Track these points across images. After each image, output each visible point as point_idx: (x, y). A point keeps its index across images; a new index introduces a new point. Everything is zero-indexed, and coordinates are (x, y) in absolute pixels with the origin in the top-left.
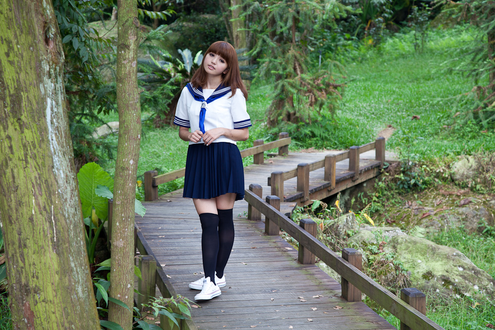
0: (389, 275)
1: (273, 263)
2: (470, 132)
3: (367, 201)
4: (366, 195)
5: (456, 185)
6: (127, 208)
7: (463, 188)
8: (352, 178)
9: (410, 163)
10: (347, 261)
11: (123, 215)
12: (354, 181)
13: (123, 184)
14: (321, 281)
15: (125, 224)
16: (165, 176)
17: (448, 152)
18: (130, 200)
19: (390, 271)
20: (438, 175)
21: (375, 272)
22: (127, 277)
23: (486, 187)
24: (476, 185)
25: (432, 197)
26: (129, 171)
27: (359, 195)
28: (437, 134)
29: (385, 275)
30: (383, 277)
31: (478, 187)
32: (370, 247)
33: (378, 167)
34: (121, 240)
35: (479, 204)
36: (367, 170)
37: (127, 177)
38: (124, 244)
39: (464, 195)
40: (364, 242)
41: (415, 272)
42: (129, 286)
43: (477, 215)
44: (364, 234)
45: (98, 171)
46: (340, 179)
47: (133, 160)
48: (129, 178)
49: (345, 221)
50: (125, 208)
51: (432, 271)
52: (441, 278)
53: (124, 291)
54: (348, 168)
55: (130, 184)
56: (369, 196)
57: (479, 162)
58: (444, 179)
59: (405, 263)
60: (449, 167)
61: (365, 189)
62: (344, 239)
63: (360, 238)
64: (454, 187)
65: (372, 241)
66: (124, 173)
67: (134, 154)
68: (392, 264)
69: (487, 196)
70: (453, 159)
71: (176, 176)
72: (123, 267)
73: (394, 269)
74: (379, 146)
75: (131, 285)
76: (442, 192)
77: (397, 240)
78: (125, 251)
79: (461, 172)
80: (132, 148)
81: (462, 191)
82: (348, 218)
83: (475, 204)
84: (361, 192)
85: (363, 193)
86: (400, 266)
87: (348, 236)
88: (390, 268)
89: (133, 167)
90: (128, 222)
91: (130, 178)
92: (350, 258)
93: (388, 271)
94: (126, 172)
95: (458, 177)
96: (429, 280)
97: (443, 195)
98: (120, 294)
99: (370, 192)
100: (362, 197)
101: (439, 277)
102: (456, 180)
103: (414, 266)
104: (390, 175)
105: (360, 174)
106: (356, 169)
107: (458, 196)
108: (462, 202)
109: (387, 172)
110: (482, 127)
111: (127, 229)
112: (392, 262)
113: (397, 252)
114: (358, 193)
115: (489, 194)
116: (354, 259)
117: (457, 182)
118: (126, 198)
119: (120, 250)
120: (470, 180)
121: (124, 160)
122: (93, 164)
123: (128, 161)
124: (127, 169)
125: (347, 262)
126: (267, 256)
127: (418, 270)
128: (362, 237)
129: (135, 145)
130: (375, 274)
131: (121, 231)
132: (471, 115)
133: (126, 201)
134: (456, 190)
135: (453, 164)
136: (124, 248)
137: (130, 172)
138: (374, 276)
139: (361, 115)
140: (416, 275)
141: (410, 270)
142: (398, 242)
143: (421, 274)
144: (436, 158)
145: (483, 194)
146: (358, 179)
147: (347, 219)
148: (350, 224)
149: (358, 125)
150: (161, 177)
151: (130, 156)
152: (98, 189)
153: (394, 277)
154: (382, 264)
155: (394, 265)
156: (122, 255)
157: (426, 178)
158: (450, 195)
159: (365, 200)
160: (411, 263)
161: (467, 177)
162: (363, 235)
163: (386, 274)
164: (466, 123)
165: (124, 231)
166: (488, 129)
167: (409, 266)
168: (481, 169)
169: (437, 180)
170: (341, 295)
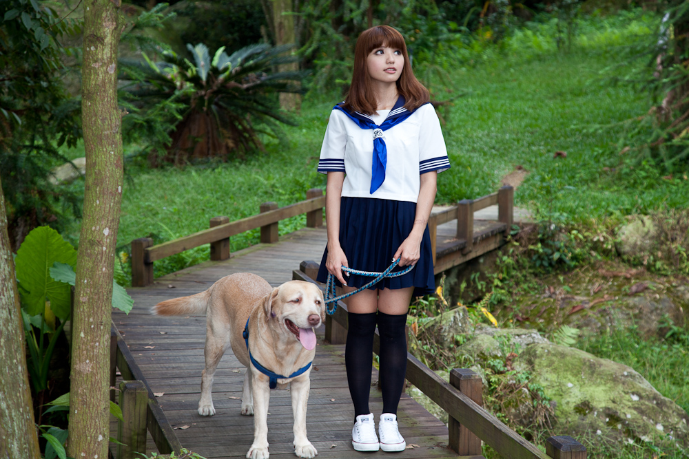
0: (522, 407)
1: (338, 389)
2: (645, 178)
3: (484, 286)
4: (482, 277)
5: (623, 261)
6: (98, 308)
7: (635, 266)
8: (462, 250)
9: (553, 227)
10: (459, 389)
11: (91, 320)
12: (464, 255)
13: (92, 268)
14: (415, 420)
15: (95, 334)
16: (164, 246)
17: (611, 209)
18: (103, 296)
19: (523, 400)
20: (596, 246)
21: (499, 402)
22: (98, 423)
23: (671, 264)
24: (655, 261)
25: (587, 280)
26: (102, 247)
27: (472, 276)
28: (593, 180)
29: (516, 407)
30: (513, 410)
31: (659, 264)
32: (491, 362)
33: (503, 232)
34: (88, 361)
35: (659, 291)
36: (486, 238)
37: (99, 257)
38: (93, 368)
39: (637, 277)
40: (481, 353)
41: (564, 401)
42: (100, 438)
43: (657, 309)
44: (482, 340)
45: (54, 241)
46: (442, 252)
47: (109, 228)
48: (102, 258)
49: (452, 319)
50: (96, 309)
51: (590, 401)
52: (604, 412)
53: (91, 447)
54: (455, 234)
55: (104, 269)
56: (487, 278)
57: (660, 225)
58: (606, 253)
59: (547, 387)
60: (613, 233)
61: (482, 268)
62: (450, 349)
63: (476, 347)
64: (622, 265)
65: (495, 352)
66: (94, 250)
67: (110, 219)
68: (526, 390)
69: (672, 279)
70: (619, 222)
71: (182, 247)
72: (91, 406)
73: (529, 397)
74: (504, 199)
75: (104, 436)
76: (602, 272)
77: (535, 351)
78: (93, 380)
79: (632, 240)
80: (107, 209)
81: (634, 271)
82: (457, 315)
83: (655, 292)
84: (476, 272)
85: (478, 274)
86: (540, 393)
87: (457, 343)
88: (524, 396)
89: (108, 241)
90: (99, 332)
91: (104, 259)
92: (463, 384)
93: (521, 401)
94: (96, 248)
95: (627, 248)
96: (585, 415)
97: (604, 278)
98: (85, 452)
99: (489, 273)
100: (477, 280)
101: (601, 410)
102: (624, 253)
103: (561, 393)
104: (521, 245)
105: (475, 244)
106: (468, 235)
107: (628, 279)
108: (634, 288)
109: (517, 241)
110: (663, 171)
111: (97, 344)
112: (526, 386)
113: (534, 370)
114: (470, 274)
115: (676, 277)
116: (469, 386)
117: (625, 257)
118: (96, 291)
119: (85, 379)
120: (646, 253)
121: (93, 228)
122: (47, 229)
123: (101, 231)
124: (99, 243)
125: (458, 391)
126: (328, 379)
127: (568, 399)
128: (479, 345)
129: (112, 204)
130: (499, 406)
131: (89, 347)
132: (647, 152)
133: (97, 297)
134: (623, 271)
135: (620, 229)
136: (93, 374)
137: (104, 248)
138: (498, 408)
139: (474, 150)
140: (565, 407)
141: (555, 399)
142: (536, 354)
143: (572, 406)
144: (593, 220)
145: (666, 276)
146: (470, 252)
147: (454, 317)
148: (460, 325)
149: (470, 166)
150: (159, 248)
151: (104, 222)
152: (55, 269)
153: (529, 410)
154: (511, 388)
155: (529, 390)
156: (89, 386)
157: (578, 251)
158: (615, 277)
159: (482, 285)
160: (556, 388)
161: (642, 249)
162: (480, 342)
163: (517, 405)
164: (639, 164)
165: (93, 347)
166: (674, 174)
167: (554, 392)
168: (663, 237)
169: (594, 253)
170: (447, 443)
